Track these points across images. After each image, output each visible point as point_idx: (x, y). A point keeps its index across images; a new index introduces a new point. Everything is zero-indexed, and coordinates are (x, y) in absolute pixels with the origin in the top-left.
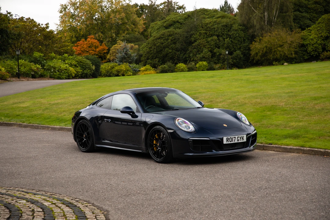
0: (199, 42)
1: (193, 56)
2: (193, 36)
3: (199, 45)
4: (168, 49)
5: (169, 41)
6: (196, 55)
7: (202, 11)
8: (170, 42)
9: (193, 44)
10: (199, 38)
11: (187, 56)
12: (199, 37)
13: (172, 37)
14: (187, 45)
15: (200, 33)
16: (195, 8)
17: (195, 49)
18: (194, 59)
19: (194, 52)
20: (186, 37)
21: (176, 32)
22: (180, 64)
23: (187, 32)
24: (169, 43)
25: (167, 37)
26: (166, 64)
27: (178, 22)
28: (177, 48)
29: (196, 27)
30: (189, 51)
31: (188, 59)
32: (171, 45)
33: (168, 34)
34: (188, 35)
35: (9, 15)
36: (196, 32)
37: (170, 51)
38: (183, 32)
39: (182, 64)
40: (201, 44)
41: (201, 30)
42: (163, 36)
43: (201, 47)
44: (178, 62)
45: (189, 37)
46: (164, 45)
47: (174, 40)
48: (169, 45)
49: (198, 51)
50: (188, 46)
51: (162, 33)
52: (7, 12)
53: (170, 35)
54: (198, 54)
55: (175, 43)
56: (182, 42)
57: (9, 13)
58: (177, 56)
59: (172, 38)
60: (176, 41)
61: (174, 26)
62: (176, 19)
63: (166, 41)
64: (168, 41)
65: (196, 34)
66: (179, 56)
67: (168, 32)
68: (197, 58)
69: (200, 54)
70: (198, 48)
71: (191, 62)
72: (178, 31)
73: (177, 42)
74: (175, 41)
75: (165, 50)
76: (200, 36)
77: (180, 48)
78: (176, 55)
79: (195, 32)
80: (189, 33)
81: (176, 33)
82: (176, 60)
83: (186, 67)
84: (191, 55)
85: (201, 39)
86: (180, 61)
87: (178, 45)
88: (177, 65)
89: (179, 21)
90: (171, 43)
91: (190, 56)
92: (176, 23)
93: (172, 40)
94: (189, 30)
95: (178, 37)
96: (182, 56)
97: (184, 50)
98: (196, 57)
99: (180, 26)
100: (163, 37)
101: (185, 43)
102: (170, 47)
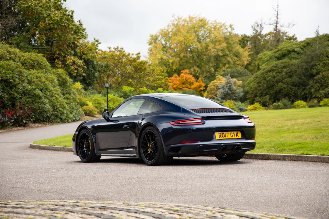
0: (323, 74)
1: (315, 92)
2: (314, 68)
3: (323, 79)
4: (282, 84)
5: (284, 73)
6: (319, 90)
7: (326, 37)
9: (315, 78)
10: (322, 70)
11: (307, 92)
12: (322, 68)
13: (288, 69)
14: (307, 78)
15: (324, 63)
16: (317, 33)
17: (317, 83)
18: (316, 96)
19: (316, 86)
20: (306, 69)
21: (292, 63)
22: (299, 102)
23: (307, 63)
24: (283, 76)
25: (280, 70)
26: (280, 101)
27: (294, 51)
28: (294, 82)
29: (318, 57)
30: (310, 86)
31: (309, 96)
32: (285, 79)
33: (281, 65)
34: (308, 67)
35: (96, 43)
36: (319, 62)
37: (285, 86)
38: (301, 63)
39: (301, 101)
40: (325, 77)
41: (325, 60)
42: (275, 68)
43: (325, 81)
44: (295, 99)
45: (309, 69)
46: (276, 78)
47: (289, 72)
48: (283, 79)
49: (322, 86)
50: (308, 80)
51: (274, 64)
52: (95, 39)
53: (285, 67)
54: (321, 89)
55: (290, 76)
56: (301, 75)
57: (97, 41)
58: (294, 93)
59: (287, 70)
60: (293, 74)
61: (289, 56)
62: (291, 48)
63: (279, 74)
64: (282, 74)
65: (319, 64)
66: (296, 92)
67: (282, 63)
68: (321, 94)
69: (325, 89)
70: (321, 82)
71: (313, 99)
72: (295, 61)
73: (294, 75)
74: (291, 74)
75: (278, 85)
76: (324, 67)
77: (297, 82)
78: (293, 91)
79: (317, 62)
80: (309, 64)
81: (292, 64)
82: (292, 97)
83: (307, 105)
84: (313, 90)
85: (326, 70)
86: (298, 98)
87: (295, 79)
88: (295, 103)
89: (296, 50)
90: (286, 76)
91: (312, 93)
92: (291, 52)
93: (287, 73)
94: (310, 60)
95: (295, 69)
96: (300, 92)
97: (303, 85)
98: (319, 93)
99: (296, 56)
100: (275, 70)
101: (304, 76)
102: (284, 81)
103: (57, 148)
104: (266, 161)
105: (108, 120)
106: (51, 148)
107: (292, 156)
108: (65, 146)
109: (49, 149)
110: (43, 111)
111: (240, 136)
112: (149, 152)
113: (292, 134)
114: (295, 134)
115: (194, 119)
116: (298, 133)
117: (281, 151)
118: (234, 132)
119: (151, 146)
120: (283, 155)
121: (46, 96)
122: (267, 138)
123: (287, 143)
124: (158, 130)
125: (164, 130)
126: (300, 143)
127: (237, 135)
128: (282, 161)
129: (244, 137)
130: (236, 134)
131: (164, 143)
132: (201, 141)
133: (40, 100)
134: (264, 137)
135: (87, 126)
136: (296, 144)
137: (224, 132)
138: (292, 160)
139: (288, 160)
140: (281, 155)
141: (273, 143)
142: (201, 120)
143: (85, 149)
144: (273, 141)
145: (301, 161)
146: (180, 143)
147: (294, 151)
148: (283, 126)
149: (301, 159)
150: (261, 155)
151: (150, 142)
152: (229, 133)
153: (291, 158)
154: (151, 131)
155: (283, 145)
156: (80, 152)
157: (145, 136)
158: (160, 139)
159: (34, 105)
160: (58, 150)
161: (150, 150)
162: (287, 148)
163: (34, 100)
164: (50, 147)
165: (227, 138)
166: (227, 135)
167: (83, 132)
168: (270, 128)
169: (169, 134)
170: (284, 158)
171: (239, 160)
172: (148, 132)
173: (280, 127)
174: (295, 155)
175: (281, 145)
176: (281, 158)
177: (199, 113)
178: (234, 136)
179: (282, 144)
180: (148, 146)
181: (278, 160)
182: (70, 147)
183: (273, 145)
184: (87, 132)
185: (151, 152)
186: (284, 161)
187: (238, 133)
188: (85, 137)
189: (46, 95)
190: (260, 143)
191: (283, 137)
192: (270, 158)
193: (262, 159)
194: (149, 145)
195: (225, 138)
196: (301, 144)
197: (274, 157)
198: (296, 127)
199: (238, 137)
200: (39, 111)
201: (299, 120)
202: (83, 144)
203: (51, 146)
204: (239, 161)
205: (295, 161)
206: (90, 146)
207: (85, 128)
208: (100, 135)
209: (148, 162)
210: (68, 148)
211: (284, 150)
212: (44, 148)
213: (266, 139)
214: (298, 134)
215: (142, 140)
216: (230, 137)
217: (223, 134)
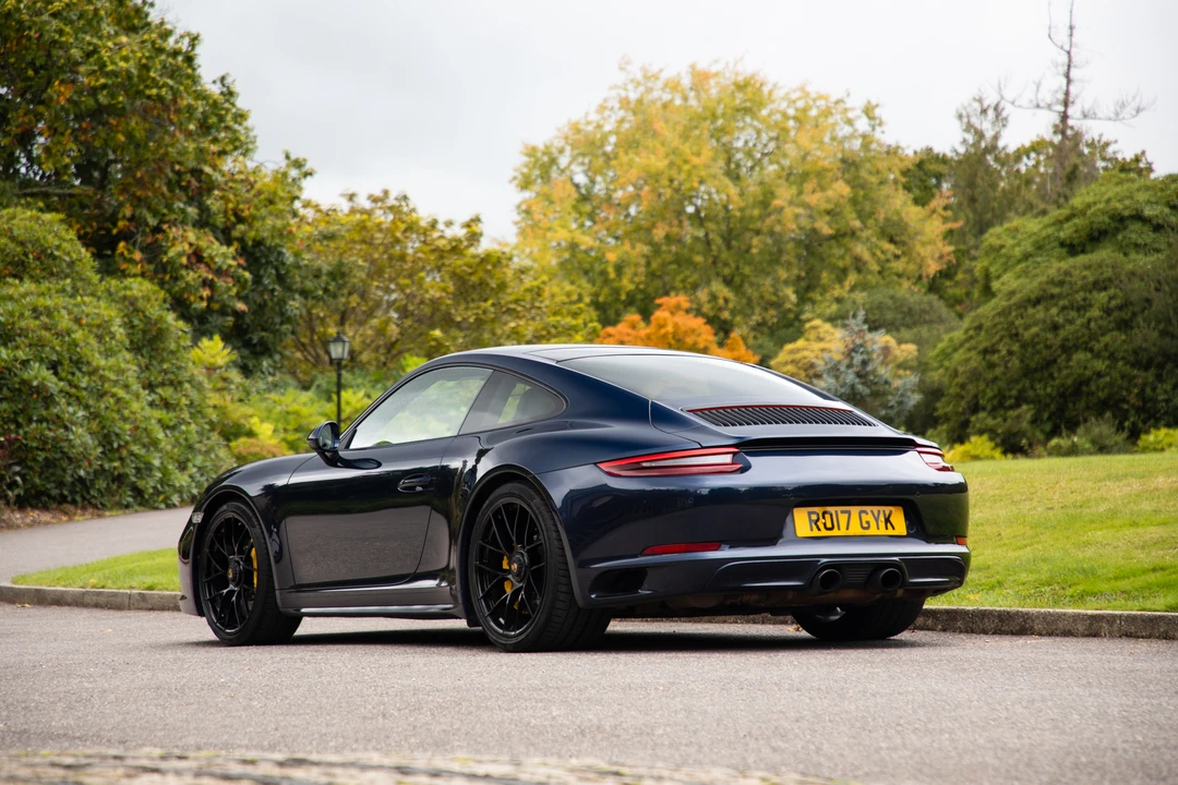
4: (1089, 355)
5: (1095, 312)
8: (1096, 320)
13: (1112, 291)
21: (1130, 267)
22: (1163, 431)
24: (1093, 325)
25: (1079, 297)
26: (1081, 430)
27: (1138, 217)
28: (1140, 347)
32: (1103, 335)
33: (1084, 277)
35: (294, 173)
37: (1100, 365)
38: (1171, 267)
42: (1056, 290)
44: (1144, 422)
46: (1062, 333)
47: (1120, 308)
48: (1093, 337)
51: (1052, 272)
52: (287, 157)
53: (1099, 285)
55: (1124, 325)
56: (1169, 321)
57: (298, 164)
58: (1137, 395)
59: (1111, 298)
60: (1134, 314)
61: (1120, 237)
62: (1127, 202)
63: (1073, 314)
64: (1088, 315)
66: (1148, 391)
67: (1087, 267)
72: (1142, 261)
73: (1140, 319)
74: (1125, 315)
75: (1069, 359)
77: (1154, 349)
78: (1136, 385)
81: (1133, 273)
82: (1132, 412)
86: (1157, 420)
87: (1146, 336)
88: (1143, 437)
89: (1148, 212)
90: (1103, 323)
92: (1128, 222)
93: (1108, 311)
95: (1145, 294)
96: (1166, 392)
99: (1148, 236)
100: (1060, 296)
102: (1097, 347)
103: (115, 595)
104: (1015, 638)
105: (333, 460)
106: (87, 599)
107: (1129, 616)
108: (150, 588)
109: (78, 601)
110: (58, 456)
111: (900, 524)
112: (509, 590)
113: (1129, 532)
114: (1140, 530)
115: (703, 448)
116: (1152, 529)
117: (1081, 598)
118: (875, 509)
119: (515, 566)
120: (1090, 612)
121: (73, 391)
122: (1020, 548)
123: (1105, 566)
124: (546, 498)
125: (573, 497)
126: (1163, 569)
127: (887, 520)
128: (1084, 640)
129: (919, 527)
130: (882, 518)
131: (575, 555)
132: (734, 545)
133: (47, 408)
134: (1004, 545)
135: (245, 488)
136: (1145, 572)
137: (831, 509)
138: (1129, 635)
139: (1112, 636)
140: (1079, 614)
141: (1045, 567)
142: (734, 454)
143: (231, 587)
144: (1044, 560)
145: (1165, 638)
146: (642, 554)
147: (1135, 598)
148: (1089, 501)
149: (1166, 632)
150: (991, 612)
151: (511, 550)
152: (855, 510)
153: (1125, 627)
154: (518, 502)
155: (1090, 573)
156: (213, 601)
157: (489, 525)
158: (555, 538)
159: (21, 432)
160: (119, 607)
161: (513, 585)
162: (1104, 587)
163: (22, 411)
164: (84, 594)
165: (843, 532)
166: (843, 518)
167: (227, 511)
168: (1035, 509)
169: (596, 511)
170: (1091, 624)
171: (896, 634)
172: (506, 506)
173: (1075, 506)
174: (1139, 613)
175: (1081, 577)
176: (1081, 628)
177: (726, 425)
178: (873, 523)
179: (1084, 571)
180: (505, 566)
181: (1067, 633)
182: (172, 590)
183: (1044, 576)
184: (243, 511)
185: (516, 593)
186: (1091, 639)
187: (891, 513)
188: (235, 533)
189: (76, 387)
190: (989, 567)
191: (1087, 544)
192: (1032, 627)
193: (998, 632)
194: (509, 564)
195: (835, 532)
196: (1167, 572)
197: (1048, 623)
198: (1146, 506)
199: (890, 532)
200: (41, 456)
201: (1161, 479)
202: (225, 564)
203: (88, 589)
204: (895, 637)
205: (1138, 637)
206: (255, 574)
207: (236, 495)
208: (299, 529)
209: (502, 635)
210: (162, 597)
211: (1094, 595)
212: (59, 601)
213: (1014, 550)
214: (1154, 532)
215: (476, 541)
216: (855, 529)
217: (827, 516)
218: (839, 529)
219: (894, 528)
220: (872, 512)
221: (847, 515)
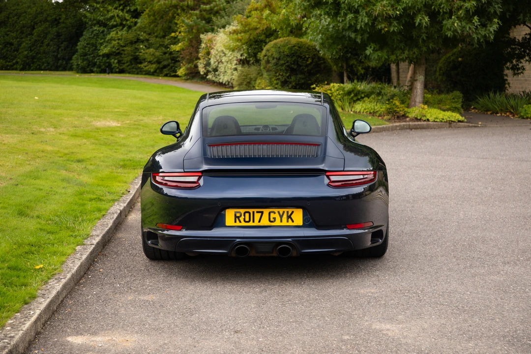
118: (281, 211)
127: (289, 217)
129: (312, 222)
130: (285, 216)
137: (251, 211)
142: (199, 176)
152: (266, 212)
165: (256, 223)
166: (257, 216)
178: (278, 218)
187: (293, 212)
195: (251, 224)
199: (290, 223)
216: (265, 221)
217: (247, 215)
218: (253, 222)
219: (293, 221)
220: (279, 212)
221: (260, 214)
